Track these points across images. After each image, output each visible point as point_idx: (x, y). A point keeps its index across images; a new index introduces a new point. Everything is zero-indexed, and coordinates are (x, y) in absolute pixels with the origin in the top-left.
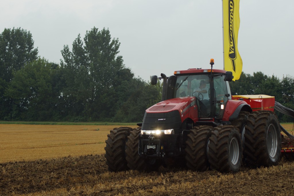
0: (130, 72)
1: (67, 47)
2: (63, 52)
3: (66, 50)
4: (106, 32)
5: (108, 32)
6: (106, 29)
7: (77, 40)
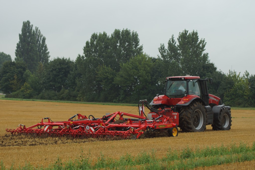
0: (214, 66)
1: (163, 45)
2: (160, 49)
3: (162, 47)
4: (195, 33)
5: (197, 33)
6: (195, 31)
7: (171, 40)
